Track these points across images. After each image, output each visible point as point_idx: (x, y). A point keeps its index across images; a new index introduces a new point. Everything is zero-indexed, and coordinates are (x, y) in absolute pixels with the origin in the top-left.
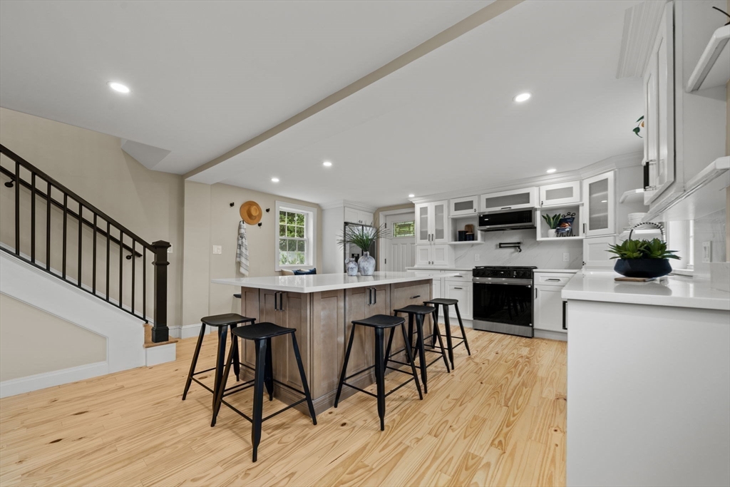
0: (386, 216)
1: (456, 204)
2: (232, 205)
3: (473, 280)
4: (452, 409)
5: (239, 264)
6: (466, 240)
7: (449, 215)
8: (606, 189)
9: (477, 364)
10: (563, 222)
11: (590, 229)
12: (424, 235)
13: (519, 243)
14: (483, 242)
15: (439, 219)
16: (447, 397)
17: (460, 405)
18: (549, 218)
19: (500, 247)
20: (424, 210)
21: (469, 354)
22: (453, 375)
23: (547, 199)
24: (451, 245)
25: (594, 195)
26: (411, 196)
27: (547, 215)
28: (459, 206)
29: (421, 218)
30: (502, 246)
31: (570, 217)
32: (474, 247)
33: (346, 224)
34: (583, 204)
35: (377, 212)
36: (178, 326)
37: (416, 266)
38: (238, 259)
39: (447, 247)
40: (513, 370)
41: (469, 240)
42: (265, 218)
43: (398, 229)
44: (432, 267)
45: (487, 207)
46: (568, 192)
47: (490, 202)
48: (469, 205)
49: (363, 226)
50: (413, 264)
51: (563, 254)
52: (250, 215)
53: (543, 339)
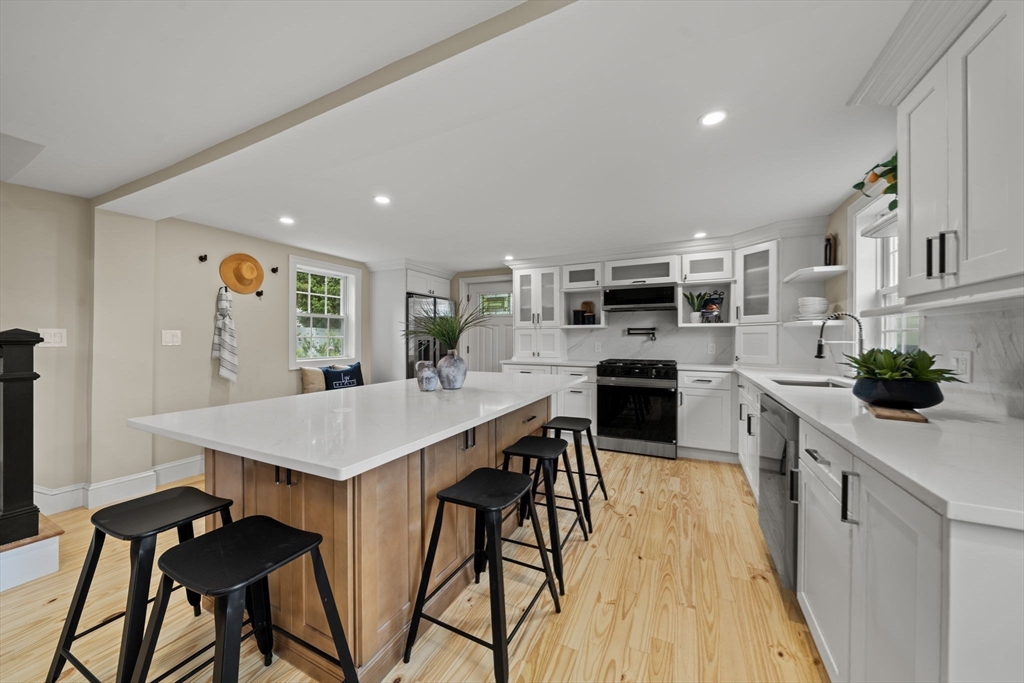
0: (469, 284)
1: (571, 273)
2: (203, 259)
3: (598, 381)
4: (612, 626)
5: (218, 362)
6: (584, 323)
7: (561, 287)
8: (766, 263)
9: (621, 517)
10: (710, 302)
11: (745, 314)
12: (525, 315)
13: (653, 329)
14: (607, 327)
15: (547, 293)
16: (599, 599)
17: (624, 618)
18: (692, 297)
19: (629, 334)
20: (526, 280)
21: (606, 498)
22: (594, 546)
23: (691, 272)
24: (563, 329)
25: (749, 271)
26: (509, 258)
27: (691, 294)
28: (575, 276)
29: (522, 291)
30: (631, 332)
31: (717, 296)
32: (594, 333)
33: (409, 295)
34: (735, 282)
35: (455, 278)
36: (81, 485)
37: (514, 359)
38: (216, 354)
39: (558, 333)
40: (673, 524)
41: (589, 324)
42: (269, 283)
43: (486, 304)
44: (537, 360)
45: (614, 278)
46: (717, 264)
47: (617, 272)
48: (589, 275)
49: (435, 298)
50: (509, 355)
51: (707, 345)
52: (240, 278)
53: (690, 460)
